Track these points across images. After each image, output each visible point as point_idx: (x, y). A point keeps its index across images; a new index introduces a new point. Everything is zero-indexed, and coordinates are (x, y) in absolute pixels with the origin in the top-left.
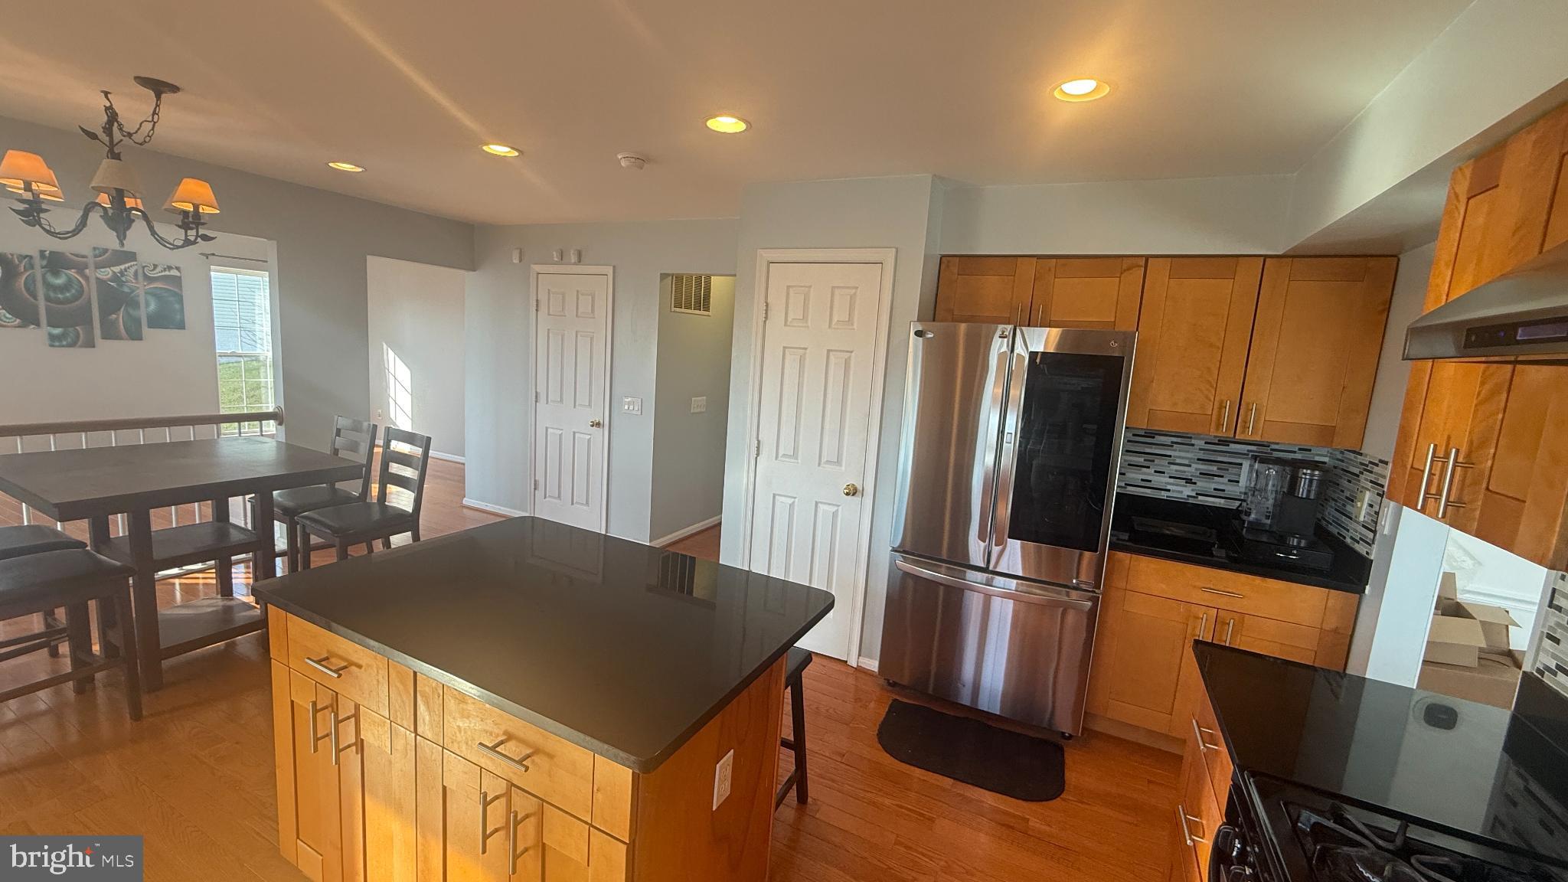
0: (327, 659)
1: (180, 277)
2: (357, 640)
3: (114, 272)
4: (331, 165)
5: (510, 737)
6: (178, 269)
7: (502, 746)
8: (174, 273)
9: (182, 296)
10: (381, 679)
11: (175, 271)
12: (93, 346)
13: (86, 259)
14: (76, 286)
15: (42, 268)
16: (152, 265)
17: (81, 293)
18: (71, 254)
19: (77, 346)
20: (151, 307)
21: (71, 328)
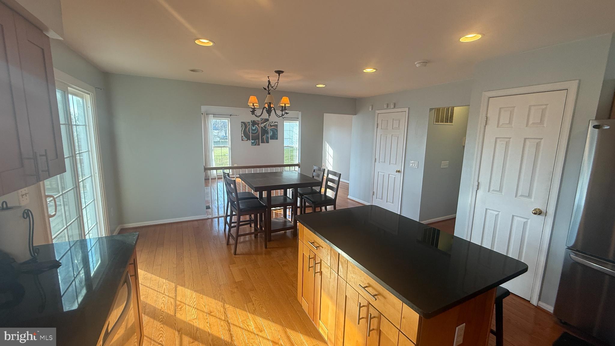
0: (313, 243)
1: (277, 125)
2: (322, 239)
4: (317, 86)
5: (369, 286)
6: (277, 122)
7: (367, 288)
8: (276, 124)
9: (277, 130)
10: (328, 253)
11: (276, 123)
12: (260, 145)
13: (259, 122)
14: (256, 129)
15: (251, 125)
16: (272, 122)
17: (258, 131)
18: (256, 121)
19: (256, 145)
20: (271, 134)
21: (255, 140)
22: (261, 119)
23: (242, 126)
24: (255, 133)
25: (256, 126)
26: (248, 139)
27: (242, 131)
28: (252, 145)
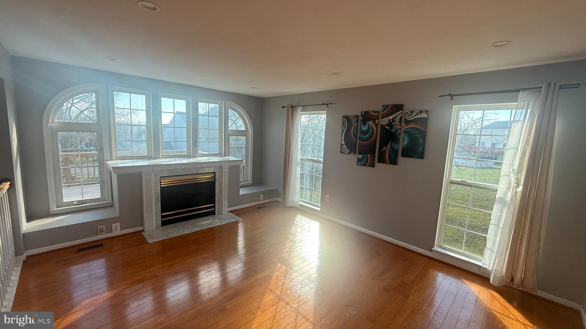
1: (427, 118)
3: (389, 120)
6: (426, 112)
8: (424, 115)
12: (373, 166)
13: (378, 113)
14: (371, 131)
15: (361, 122)
16: (410, 111)
17: (372, 134)
18: (372, 111)
19: (366, 165)
20: (405, 142)
21: (365, 155)
22: (384, 105)
23: (343, 125)
24: (367, 139)
25: (371, 123)
26: (352, 150)
27: (342, 133)
28: (359, 164)
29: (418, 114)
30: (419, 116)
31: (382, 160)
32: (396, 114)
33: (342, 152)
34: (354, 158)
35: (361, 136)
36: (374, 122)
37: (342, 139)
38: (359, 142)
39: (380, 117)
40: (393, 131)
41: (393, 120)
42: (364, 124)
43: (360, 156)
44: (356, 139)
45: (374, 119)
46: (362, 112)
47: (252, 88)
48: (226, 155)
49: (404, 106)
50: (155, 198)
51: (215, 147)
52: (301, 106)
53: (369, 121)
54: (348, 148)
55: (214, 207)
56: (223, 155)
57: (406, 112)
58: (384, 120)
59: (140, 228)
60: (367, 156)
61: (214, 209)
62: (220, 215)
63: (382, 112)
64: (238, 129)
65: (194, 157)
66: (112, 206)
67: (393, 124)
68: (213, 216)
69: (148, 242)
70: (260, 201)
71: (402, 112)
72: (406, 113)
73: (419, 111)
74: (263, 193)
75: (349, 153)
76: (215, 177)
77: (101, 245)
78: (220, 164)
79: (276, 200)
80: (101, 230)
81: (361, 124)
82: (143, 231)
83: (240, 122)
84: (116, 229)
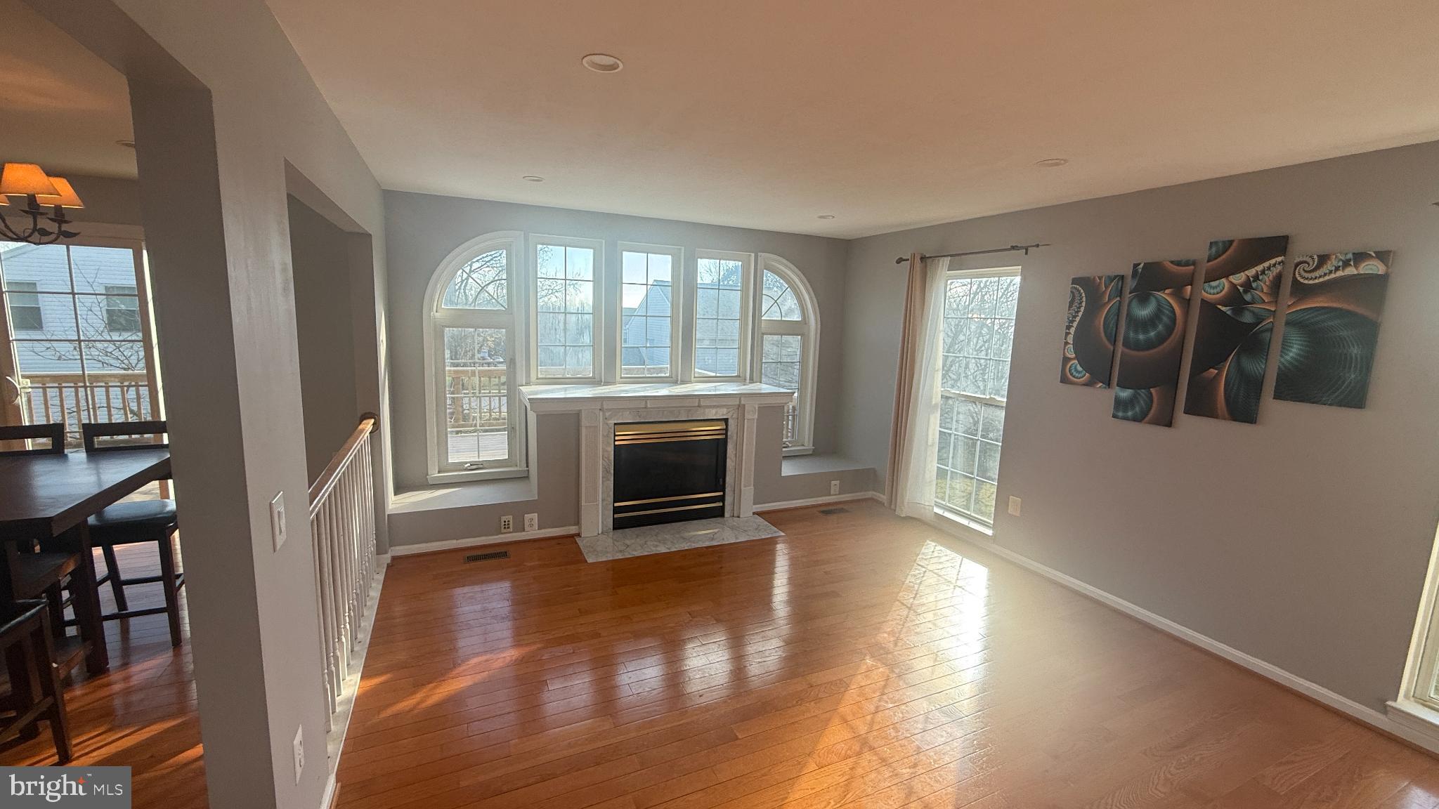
1: (1385, 277)
3: (1234, 286)
6: (1382, 256)
8: (1370, 267)
9: (1376, 326)
11: (1376, 262)
12: (1169, 424)
13: (1192, 267)
14: (1165, 319)
15: (1130, 293)
16: (1315, 257)
17: (1170, 329)
18: (1172, 262)
19: (1147, 419)
20: (1291, 354)
21: (1143, 391)
22: (1216, 243)
23: (1072, 303)
24: (1150, 345)
26: (1099, 373)
27: (1069, 327)
28: (1120, 414)
29: (1346, 264)
30: (1351, 271)
31: (1200, 405)
32: (1260, 268)
33: (1064, 380)
34: (1104, 397)
35: (1132, 335)
36: (1178, 294)
37: (1066, 343)
38: (1122, 352)
39: (1201, 276)
40: (1247, 318)
41: (1248, 286)
42: (1143, 299)
43: (1125, 394)
44: (1114, 343)
45: (1177, 284)
46: (1136, 266)
47: (821, 217)
48: (755, 380)
49: (1290, 241)
50: (604, 468)
51: (730, 360)
52: (948, 256)
53: (1159, 291)
54: (1086, 369)
55: (722, 499)
56: (748, 381)
57: (1297, 260)
58: (1214, 288)
59: (572, 530)
60: (1151, 394)
61: (721, 504)
62: (735, 519)
63: (1208, 261)
64: (783, 319)
65: (683, 382)
66: (525, 477)
67: (1248, 297)
68: (719, 519)
69: (586, 561)
70: (830, 495)
71: (1282, 262)
72: (1297, 265)
73: (1354, 254)
74: (840, 476)
75: (1089, 384)
76: (726, 430)
77: (505, 554)
78: (740, 402)
79: (870, 496)
80: (507, 523)
81: (1133, 298)
82: (579, 535)
83: (790, 302)
84: (531, 525)
